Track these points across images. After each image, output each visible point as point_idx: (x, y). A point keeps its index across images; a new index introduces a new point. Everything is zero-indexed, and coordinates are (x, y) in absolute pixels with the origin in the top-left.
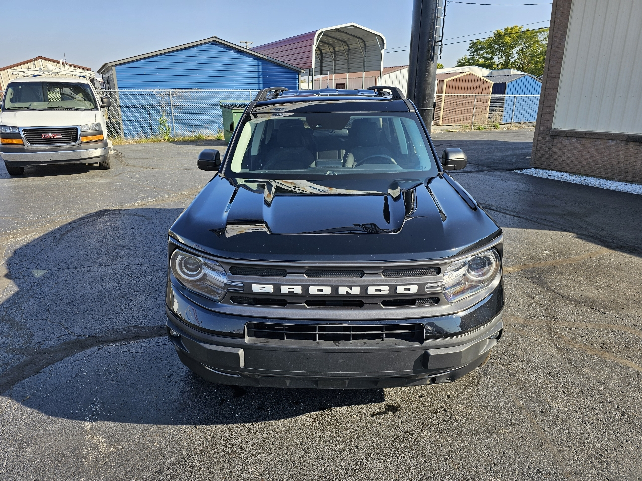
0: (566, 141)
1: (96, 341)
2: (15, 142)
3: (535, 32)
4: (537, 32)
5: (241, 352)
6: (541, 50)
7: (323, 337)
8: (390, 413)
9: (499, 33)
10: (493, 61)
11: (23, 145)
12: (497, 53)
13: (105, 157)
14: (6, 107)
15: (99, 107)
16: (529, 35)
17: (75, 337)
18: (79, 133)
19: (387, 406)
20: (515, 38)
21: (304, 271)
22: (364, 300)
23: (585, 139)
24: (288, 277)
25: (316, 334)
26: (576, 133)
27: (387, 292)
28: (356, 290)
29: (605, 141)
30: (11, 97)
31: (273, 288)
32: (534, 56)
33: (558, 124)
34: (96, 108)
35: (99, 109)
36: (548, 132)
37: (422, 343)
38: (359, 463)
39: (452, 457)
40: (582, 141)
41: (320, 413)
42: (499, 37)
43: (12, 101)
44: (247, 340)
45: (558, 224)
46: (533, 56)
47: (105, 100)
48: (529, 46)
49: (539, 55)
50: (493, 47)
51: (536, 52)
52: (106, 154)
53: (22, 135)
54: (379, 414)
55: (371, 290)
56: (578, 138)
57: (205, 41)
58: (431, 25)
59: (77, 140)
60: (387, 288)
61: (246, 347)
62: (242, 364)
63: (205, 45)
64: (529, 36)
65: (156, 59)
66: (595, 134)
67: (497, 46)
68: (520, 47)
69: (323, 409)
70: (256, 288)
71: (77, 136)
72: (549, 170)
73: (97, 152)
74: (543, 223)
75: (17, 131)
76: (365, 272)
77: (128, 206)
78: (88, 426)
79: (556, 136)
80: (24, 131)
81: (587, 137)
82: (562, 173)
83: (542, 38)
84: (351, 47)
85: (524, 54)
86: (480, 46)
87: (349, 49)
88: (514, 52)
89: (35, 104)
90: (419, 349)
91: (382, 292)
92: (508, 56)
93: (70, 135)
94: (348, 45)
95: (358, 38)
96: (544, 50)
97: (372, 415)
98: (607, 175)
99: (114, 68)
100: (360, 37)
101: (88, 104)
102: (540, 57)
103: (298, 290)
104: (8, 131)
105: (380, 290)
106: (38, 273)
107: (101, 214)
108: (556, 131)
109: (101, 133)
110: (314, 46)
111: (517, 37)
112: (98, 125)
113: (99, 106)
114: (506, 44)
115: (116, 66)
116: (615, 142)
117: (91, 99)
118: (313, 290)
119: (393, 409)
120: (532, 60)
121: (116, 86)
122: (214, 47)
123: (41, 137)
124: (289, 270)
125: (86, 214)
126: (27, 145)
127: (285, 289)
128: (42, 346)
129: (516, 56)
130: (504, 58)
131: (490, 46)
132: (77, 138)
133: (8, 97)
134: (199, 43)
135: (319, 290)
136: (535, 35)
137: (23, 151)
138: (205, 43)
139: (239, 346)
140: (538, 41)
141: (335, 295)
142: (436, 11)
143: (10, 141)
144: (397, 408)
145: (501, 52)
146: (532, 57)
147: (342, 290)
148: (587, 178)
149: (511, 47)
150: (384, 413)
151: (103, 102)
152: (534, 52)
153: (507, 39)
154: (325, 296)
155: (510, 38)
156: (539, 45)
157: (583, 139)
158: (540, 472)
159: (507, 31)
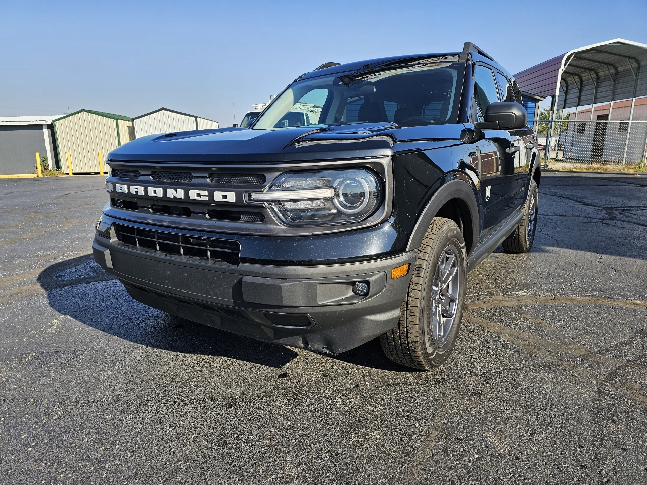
5: (107, 251)
21: (149, 173)
22: (190, 207)
27: (206, 198)
28: (180, 194)
31: (127, 189)
37: (238, 265)
60: (206, 193)
61: (110, 247)
62: (110, 265)
76: (193, 175)
84: (620, 69)
87: (617, 73)
90: (234, 272)
91: (202, 198)
94: (616, 69)
95: (629, 57)
100: (633, 56)
103: (141, 191)
105: (200, 195)
110: (560, 70)
124: (140, 172)
135: (154, 192)
139: (107, 246)
141: (166, 199)
154: (159, 199)
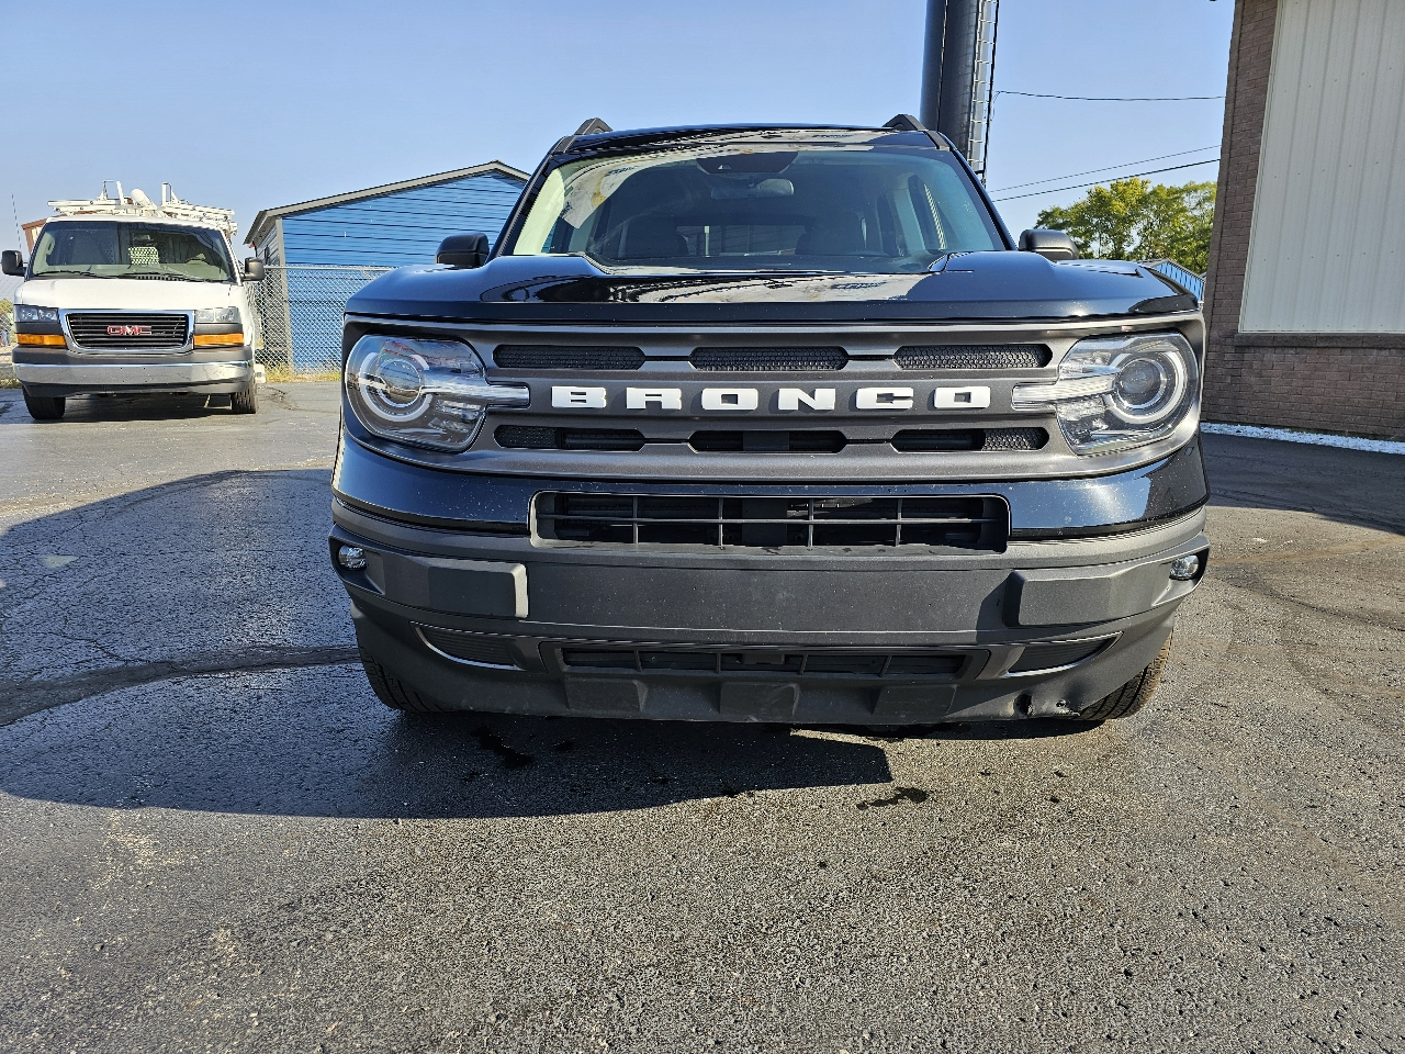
0: (1271, 356)
1: (169, 669)
2: (48, 340)
3: (1177, 192)
4: (1182, 191)
5: (519, 572)
6: (1191, 228)
7: (736, 536)
8: (908, 802)
9: (1098, 194)
10: (1089, 250)
11: (66, 347)
12: (1097, 235)
13: (245, 383)
14: (36, 270)
15: (239, 280)
16: (1165, 197)
17: (121, 664)
18: (191, 330)
19: (899, 789)
20: (1134, 203)
21: (687, 351)
22: (848, 432)
23: (1316, 351)
24: (647, 367)
25: (717, 525)
26: (1294, 337)
27: (908, 404)
28: (825, 399)
29: (1361, 352)
30: (49, 252)
31: (607, 397)
32: (1177, 240)
33: (1252, 321)
34: (232, 280)
35: (240, 284)
36: (1229, 341)
37: (1002, 549)
38: (831, 897)
39: (1083, 889)
40: (1311, 356)
41: (724, 799)
42: (1100, 202)
43: (50, 260)
44: (535, 540)
45: (1276, 499)
46: (1174, 240)
47: (253, 265)
48: (1164, 220)
49: (1186, 238)
50: (1088, 222)
51: (1180, 233)
52: (247, 376)
53: (66, 329)
54: (879, 803)
55: (867, 398)
56: (1299, 350)
57: (477, 170)
58: (961, 139)
59: (184, 342)
60: (909, 392)
61: (531, 560)
62: (522, 608)
63: (475, 179)
64: (1167, 202)
65: (369, 205)
66: (1339, 337)
67: (1095, 220)
68: (1145, 223)
69: (732, 794)
70: (562, 396)
71: (186, 333)
72: (1236, 424)
73: (227, 371)
74: (1241, 497)
75: (54, 318)
76: (850, 352)
77: (284, 465)
78: (114, 816)
79: (1248, 347)
80: (71, 317)
81: (1321, 345)
82: (1266, 429)
83: (1193, 205)
85: (1155, 237)
86: (1061, 221)
88: (1134, 232)
89: (99, 268)
90: (993, 567)
91: (897, 404)
92: (1120, 240)
93: (171, 328)
96: (1197, 228)
97: (862, 806)
98: (1371, 429)
99: (279, 222)
101: (214, 271)
102: (1190, 243)
103: (671, 398)
104: (35, 318)
105: (890, 398)
106: (54, 562)
107: (220, 477)
108: (1248, 337)
109: (238, 329)
111: (1139, 201)
112: (234, 311)
113: (237, 275)
114: (1115, 217)
115: (284, 216)
116: (1384, 353)
117: (221, 260)
118: (712, 399)
119: (918, 796)
120: (1172, 248)
121: (283, 260)
122: (493, 183)
123: (106, 333)
124: (647, 351)
125: (187, 476)
126: (75, 347)
127: (636, 398)
128: (35, 679)
129: (1137, 240)
130: (1111, 245)
131: (1081, 221)
132: (185, 337)
133: (43, 251)
134: (461, 173)
135: (726, 398)
136: (1178, 198)
137: (64, 360)
138: (477, 175)
139: (514, 558)
140: (1183, 210)
141: (769, 414)
142: (971, 108)
143: (36, 339)
144: (924, 793)
145: (1106, 232)
146: (1173, 242)
147: (789, 399)
148: (1325, 436)
149: (1127, 221)
150: (894, 801)
151: (247, 269)
152: (1176, 232)
153: (1118, 206)
154: (744, 416)
155: (1123, 205)
156: (1187, 217)
157: (1308, 351)
158: (1335, 924)
159: (1116, 190)
